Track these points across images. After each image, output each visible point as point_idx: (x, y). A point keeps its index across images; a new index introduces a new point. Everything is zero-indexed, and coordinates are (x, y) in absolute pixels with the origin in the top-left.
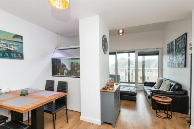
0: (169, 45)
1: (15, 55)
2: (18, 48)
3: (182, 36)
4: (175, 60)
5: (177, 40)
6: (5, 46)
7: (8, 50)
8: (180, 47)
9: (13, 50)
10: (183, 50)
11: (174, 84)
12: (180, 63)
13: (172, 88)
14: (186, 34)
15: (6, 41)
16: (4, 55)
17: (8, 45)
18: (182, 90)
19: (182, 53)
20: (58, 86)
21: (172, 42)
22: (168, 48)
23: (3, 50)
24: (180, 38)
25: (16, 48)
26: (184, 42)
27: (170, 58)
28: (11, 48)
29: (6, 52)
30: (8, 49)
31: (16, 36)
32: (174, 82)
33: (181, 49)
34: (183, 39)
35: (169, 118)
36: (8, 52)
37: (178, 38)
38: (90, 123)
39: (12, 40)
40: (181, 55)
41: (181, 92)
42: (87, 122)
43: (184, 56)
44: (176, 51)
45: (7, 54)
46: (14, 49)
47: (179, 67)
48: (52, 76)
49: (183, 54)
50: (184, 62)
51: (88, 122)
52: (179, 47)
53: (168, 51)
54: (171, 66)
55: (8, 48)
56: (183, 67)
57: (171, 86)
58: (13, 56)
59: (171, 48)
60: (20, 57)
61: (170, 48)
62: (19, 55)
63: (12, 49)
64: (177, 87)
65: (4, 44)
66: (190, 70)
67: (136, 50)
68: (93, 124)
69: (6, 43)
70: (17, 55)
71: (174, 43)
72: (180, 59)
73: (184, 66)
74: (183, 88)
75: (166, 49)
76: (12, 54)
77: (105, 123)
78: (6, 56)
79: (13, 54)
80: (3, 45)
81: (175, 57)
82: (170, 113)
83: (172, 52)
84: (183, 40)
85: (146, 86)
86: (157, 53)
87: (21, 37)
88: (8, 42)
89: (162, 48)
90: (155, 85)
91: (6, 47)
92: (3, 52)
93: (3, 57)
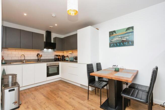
31: (128, 29)
39: (125, 33)
55: (123, 39)
63: (125, 39)
65: (120, 37)
91: (121, 39)
92: (120, 43)
93: (120, 45)
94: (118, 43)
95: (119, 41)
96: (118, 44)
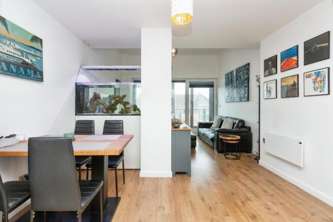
0: (227, 75)
1: (32, 71)
2: (37, 60)
3: (245, 66)
4: (235, 93)
5: (238, 70)
6: (20, 54)
7: (24, 63)
8: (242, 78)
9: (31, 63)
10: (246, 82)
11: (237, 121)
12: (243, 96)
13: (235, 126)
14: (249, 64)
15: (21, 45)
16: (19, 71)
17: (24, 53)
18: (246, 127)
19: (244, 86)
20: (104, 128)
21: (232, 72)
22: (226, 78)
23: (18, 61)
24: (242, 67)
25: (34, 60)
26: (247, 73)
27: (230, 91)
28: (28, 58)
29: (22, 67)
30: (24, 61)
31: (35, 39)
32: (236, 119)
33: (243, 80)
34: (246, 69)
35: (237, 158)
36: (24, 65)
37: (239, 68)
38: (157, 179)
39: (30, 45)
40: (243, 88)
41: (245, 129)
42: (151, 178)
43: (247, 89)
44: (237, 82)
45: (22, 69)
46: (31, 61)
47: (241, 101)
48: (76, 115)
49: (246, 87)
50: (246, 95)
51: (154, 178)
52: (240, 78)
53: (226, 83)
54: (231, 100)
55: (24, 59)
56: (245, 101)
57: (234, 124)
58: (30, 74)
59: (230, 78)
60: (39, 77)
61: (228, 79)
62: (38, 73)
63: (28, 61)
64: (240, 125)
65: (19, 50)
66: (258, 102)
67: (187, 79)
68: (161, 178)
69: (21, 49)
70: (35, 74)
71: (235, 73)
72: (243, 92)
73: (247, 100)
74: (246, 125)
75: (223, 80)
76: (28, 70)
77: (177, 173)
78: (21, 73)
79: (30, 71)
80: (17, 52)
81: (235, 90)
82: (238, 154)
83: (232, 84)
84: (245, 71)
85: (202, 128)
86: (211, 85)
87: (41, 41)
88: (24, 48)
89: (217, 78)
90: (213, 126)
91: (21, 57)
92: (18, 66)
93: (17, 74)
94: (14, 64)
95: (15, 60)
96: (12, 66)
